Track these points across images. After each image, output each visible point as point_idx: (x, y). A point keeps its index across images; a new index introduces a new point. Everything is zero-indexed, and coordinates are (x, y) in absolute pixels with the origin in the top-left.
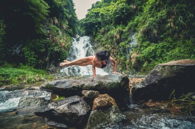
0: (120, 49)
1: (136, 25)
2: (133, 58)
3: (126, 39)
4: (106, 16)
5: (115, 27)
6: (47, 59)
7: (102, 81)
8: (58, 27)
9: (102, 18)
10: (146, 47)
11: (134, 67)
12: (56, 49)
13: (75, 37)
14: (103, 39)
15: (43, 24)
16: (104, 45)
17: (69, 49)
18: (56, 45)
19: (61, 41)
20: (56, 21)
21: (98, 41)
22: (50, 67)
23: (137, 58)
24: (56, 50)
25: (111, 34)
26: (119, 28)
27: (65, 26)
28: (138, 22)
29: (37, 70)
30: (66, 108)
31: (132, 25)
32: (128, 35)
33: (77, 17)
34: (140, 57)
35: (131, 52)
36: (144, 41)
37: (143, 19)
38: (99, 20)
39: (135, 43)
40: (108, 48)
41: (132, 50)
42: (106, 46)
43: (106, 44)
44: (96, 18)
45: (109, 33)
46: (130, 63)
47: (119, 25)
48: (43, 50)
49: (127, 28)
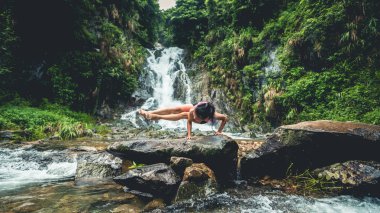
0: (244, 79)
1: (280, 31)
2: (268, 99)
3: (258, 58)
4: (220, 6)
5: (237, 32)
6: (96, 91)
7: (198, 145)
8: (119, 26)
9: (212, 10)
10: (297, 78)
11: (268, 118)
12: (114, 72)
13: (152, 48)
14: (211, 56)
15: (89, 20)
16: (211, 68)
17: (139, 73)
18: (115, 64)
19: (125, 56)
20: (116, 14)
21: (200, 59)
22: (100, 108)
23: (276, 100)
24: (113, 74)
25: (226, 46)
26: (245, 34)
27: (133, 24)
28: (285, 23)
29: (75, 114)
30: (153, 175)
31: (272, 28)
32: (262, 51)
33: (158, 6)
34: (282, 99)
35: (265, 86)
36: (293, 65)
37: (297, 17)
38: (205, 13)
39: (275, 68)
40: (220, 76)
41: (268, 84)
42: (216, 70)
43: (216, 66)
44: (197, 9)
45: (224, 43)
46: (262, 108)
47: (246, 27)
48: (88, 74)
49: (261, 35)
